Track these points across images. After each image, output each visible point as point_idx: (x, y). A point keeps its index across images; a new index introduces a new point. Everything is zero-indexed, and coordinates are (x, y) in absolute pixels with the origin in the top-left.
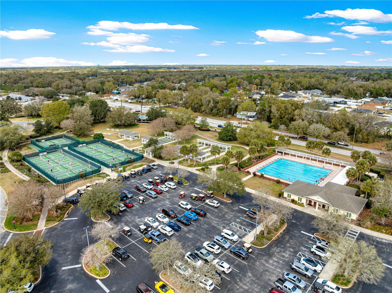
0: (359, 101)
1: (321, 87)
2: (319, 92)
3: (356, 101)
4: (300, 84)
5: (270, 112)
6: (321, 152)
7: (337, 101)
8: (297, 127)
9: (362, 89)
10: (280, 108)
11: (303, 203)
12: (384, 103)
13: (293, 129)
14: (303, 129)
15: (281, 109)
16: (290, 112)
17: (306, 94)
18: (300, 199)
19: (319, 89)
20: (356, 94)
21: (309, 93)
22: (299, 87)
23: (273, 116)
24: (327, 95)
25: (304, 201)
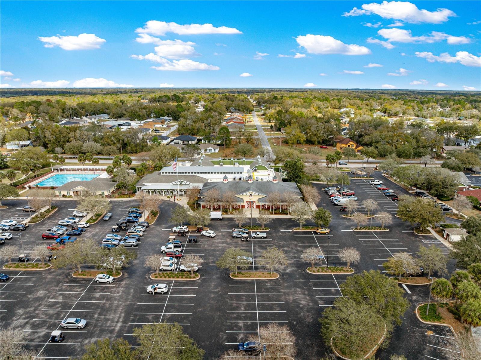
0: (142, 122)
1: (108, 111)
2: (106, 116)
3: (140, 122)
4: (84, 110)
5: (45, 137)
6: (91, 162)
7: (122, 123)
8: (71, 147)
9: (144, 110)
10: (54, 132)
11: (71, 195)
12: (163, 123)
13: (68, 149)
14: (77, 148)
15: (55, 134)
16: (65, 135)
17: (91, 119)
18: (68, 193)
19: (106, 113)
20: (139, 115)
21: (95, 118)
22: (83, 113)
23: (49, 141)
24: (114, 118)
25: (71, 193)
